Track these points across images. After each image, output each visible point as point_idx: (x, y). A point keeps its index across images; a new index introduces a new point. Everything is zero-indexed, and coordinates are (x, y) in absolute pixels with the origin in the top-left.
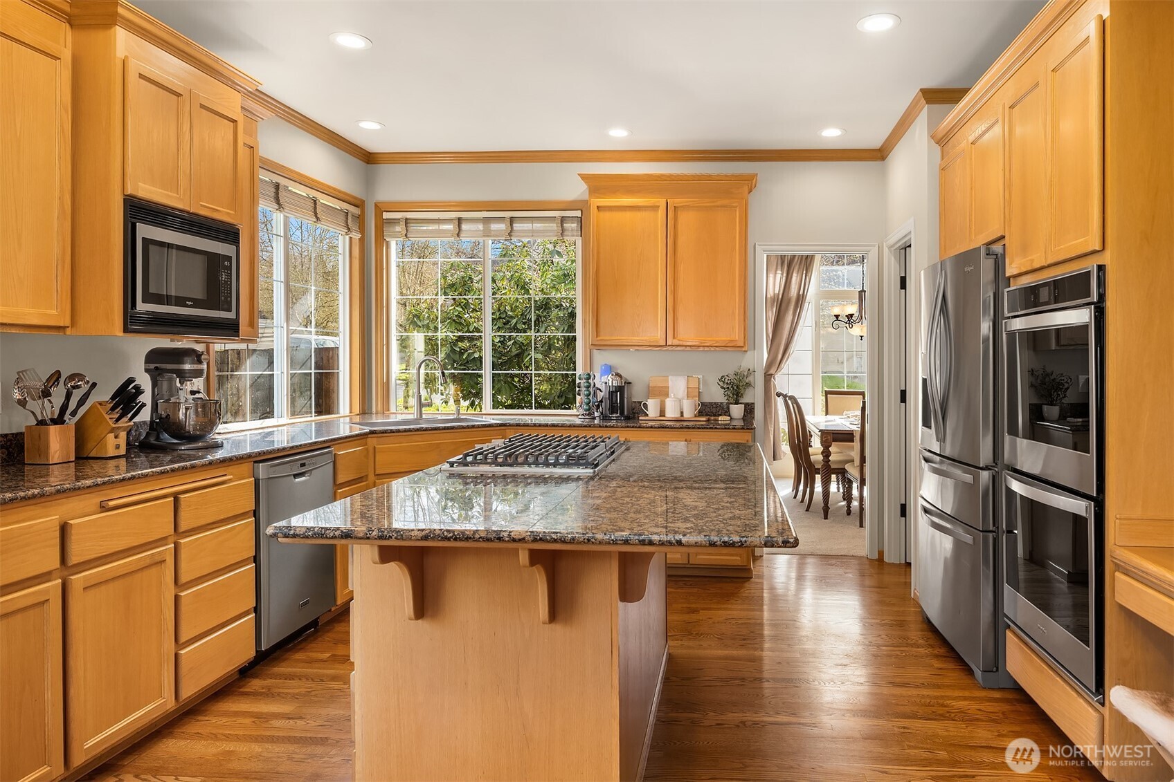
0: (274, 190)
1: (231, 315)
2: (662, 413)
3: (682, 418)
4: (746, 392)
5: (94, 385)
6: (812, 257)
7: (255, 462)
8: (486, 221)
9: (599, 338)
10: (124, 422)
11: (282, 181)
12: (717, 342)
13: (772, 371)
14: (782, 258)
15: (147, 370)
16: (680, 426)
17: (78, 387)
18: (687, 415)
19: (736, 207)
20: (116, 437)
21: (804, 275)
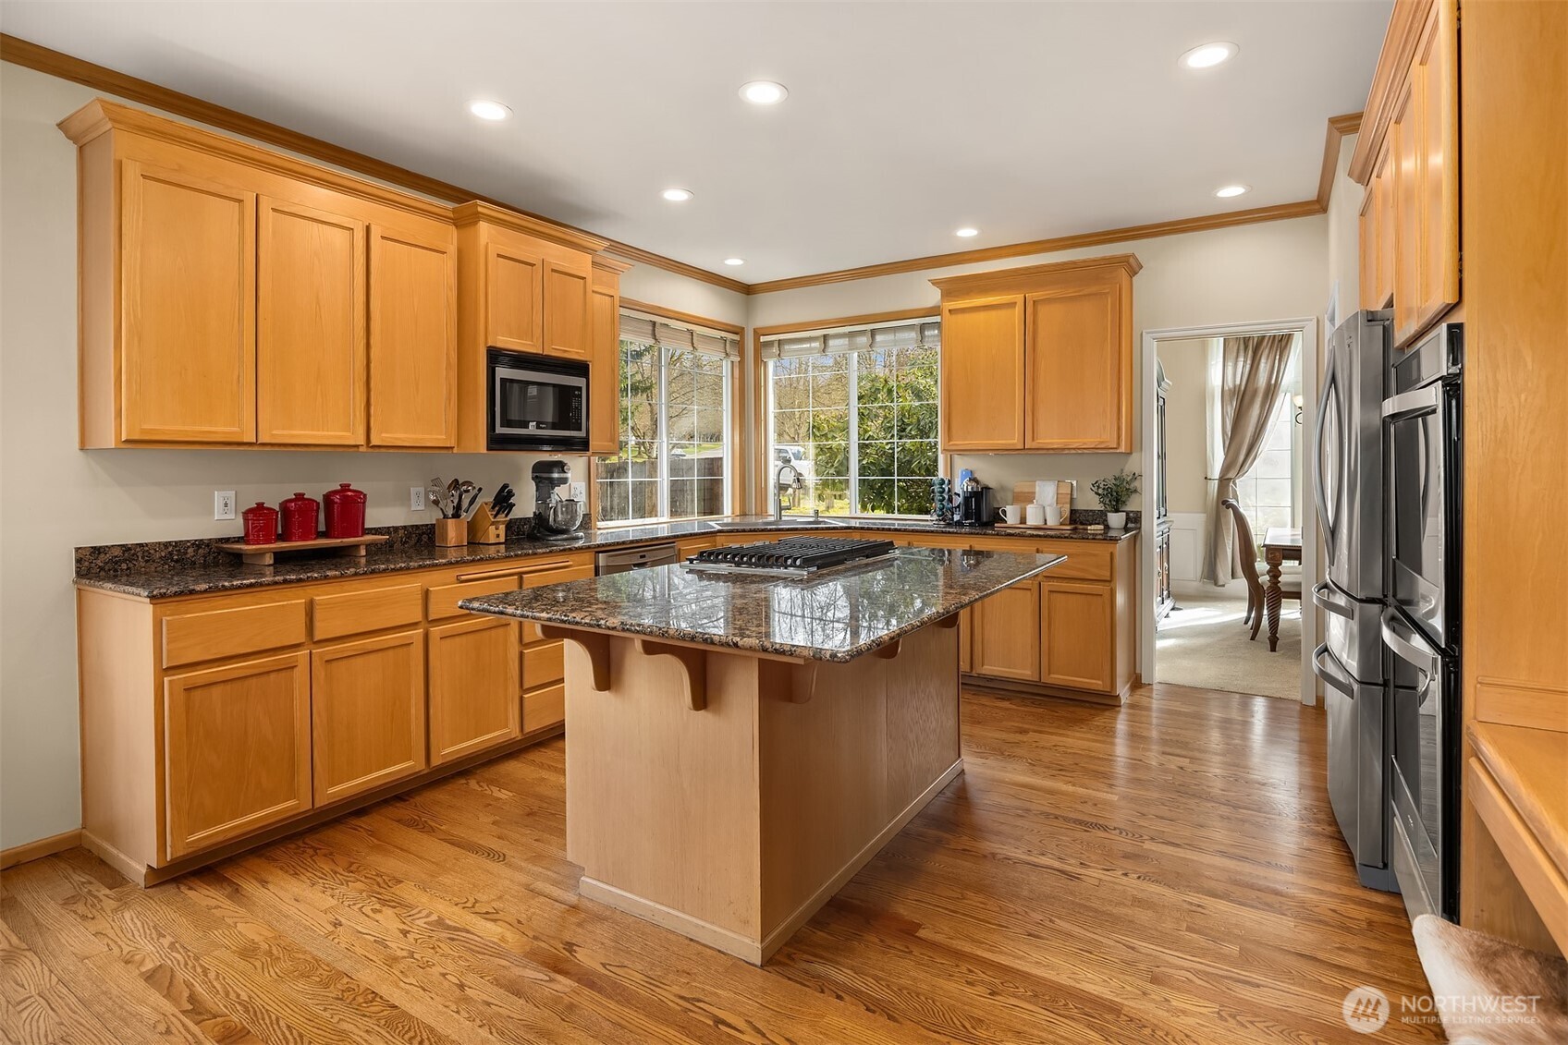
0: (651, 328)
1: (582, 434)
2: (1023, 520)
3: (1045, 526)
4: (1131, 499)
5: (480, 490)
6: (1289, 337)
7: (596, 552)
8: (851, 335)
9: (951, 443)
10: (501, 518)
11: (659, 320)
12: (1085, 444)
13: (1231, 475)
14: (1246, 341)
15: (533, 479)
16: (1042, 535)
17: (468, 491)
18: (1051, 522)
19: (1108, 293)
20: (497, 529)
21: (1277, 361)
